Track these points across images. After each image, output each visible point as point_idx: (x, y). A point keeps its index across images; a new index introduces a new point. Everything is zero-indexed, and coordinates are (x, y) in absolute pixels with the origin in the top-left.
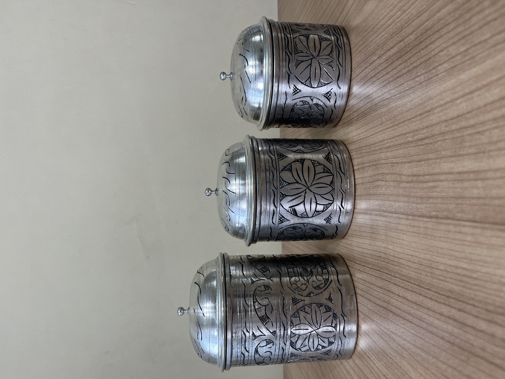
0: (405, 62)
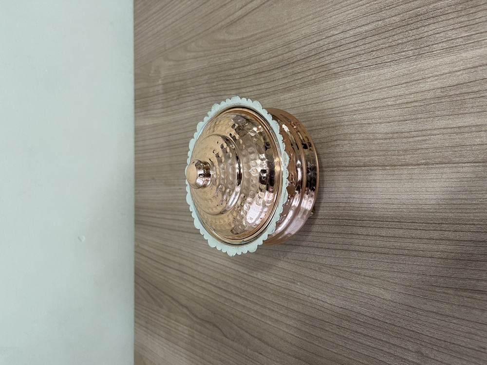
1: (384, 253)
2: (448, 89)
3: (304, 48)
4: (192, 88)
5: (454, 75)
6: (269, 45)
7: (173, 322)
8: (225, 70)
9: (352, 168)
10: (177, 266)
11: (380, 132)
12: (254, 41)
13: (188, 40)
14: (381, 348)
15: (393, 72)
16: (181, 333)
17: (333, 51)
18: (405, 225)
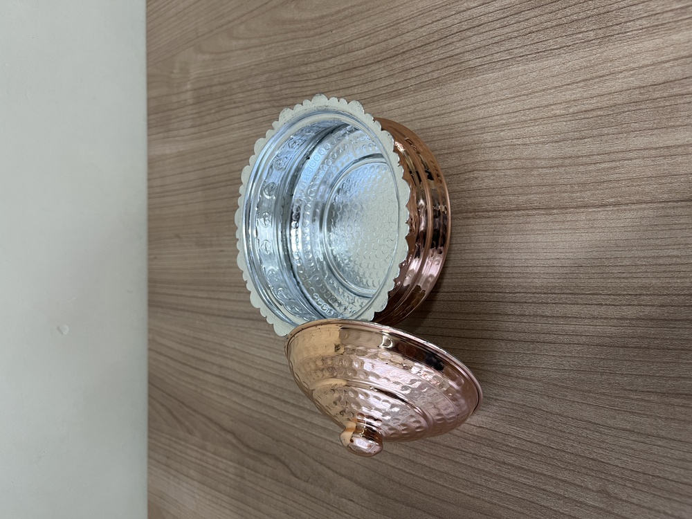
1: (548, 343)
2: (650, 89)
3: (422, 30)
4: (241, 95)
5: (659, 67)
6: (364, 27)
7: (210, 455)
8: (293, 67)
9: (498, 213)
10: (216, 370)
11: (542, 156)
12: (341, 20)
13: (235, 20)
14: (544, 487)
15: (564, 63)
16: (223, 472)
17: (469, 33)
18: (582, 299)
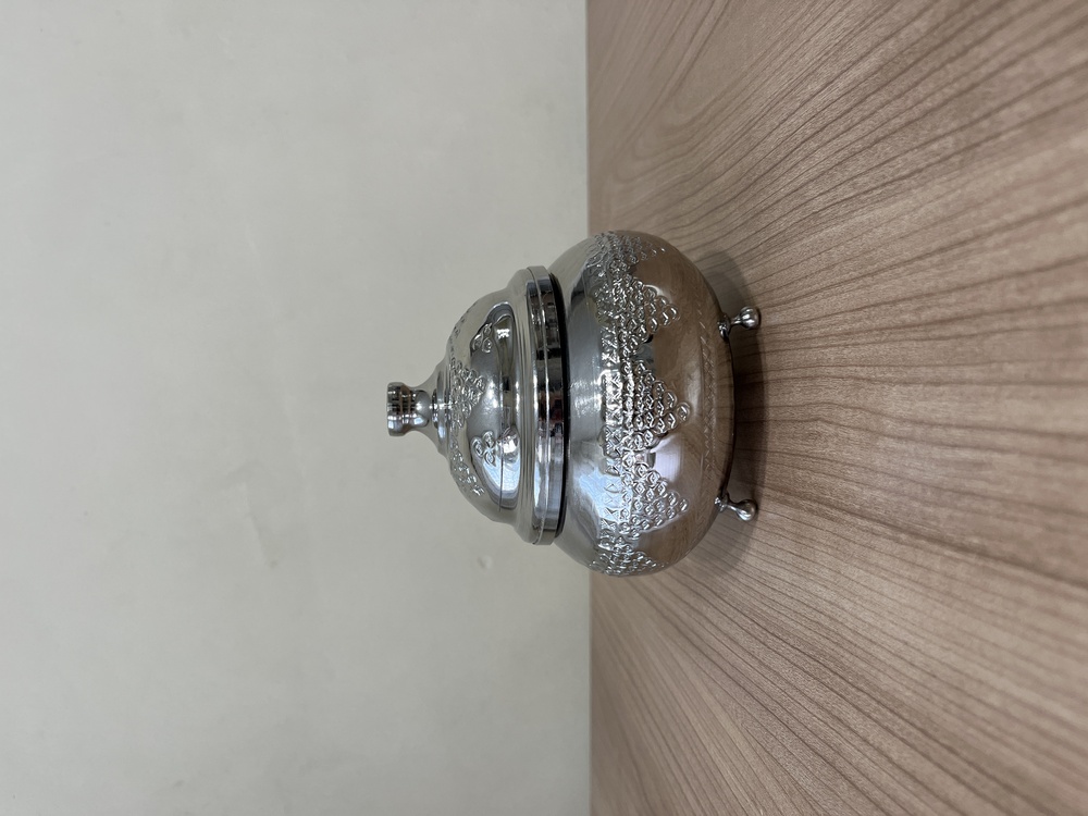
0: (899, 96)
